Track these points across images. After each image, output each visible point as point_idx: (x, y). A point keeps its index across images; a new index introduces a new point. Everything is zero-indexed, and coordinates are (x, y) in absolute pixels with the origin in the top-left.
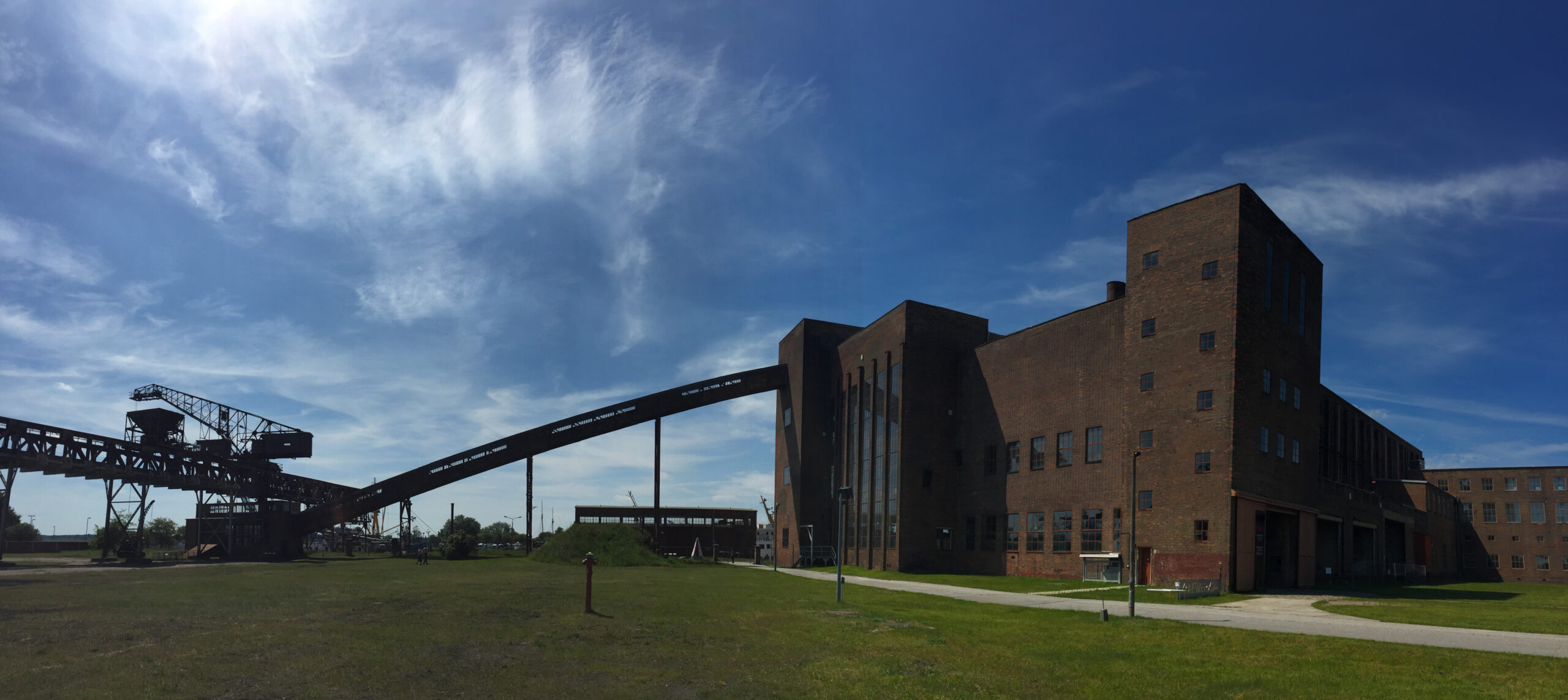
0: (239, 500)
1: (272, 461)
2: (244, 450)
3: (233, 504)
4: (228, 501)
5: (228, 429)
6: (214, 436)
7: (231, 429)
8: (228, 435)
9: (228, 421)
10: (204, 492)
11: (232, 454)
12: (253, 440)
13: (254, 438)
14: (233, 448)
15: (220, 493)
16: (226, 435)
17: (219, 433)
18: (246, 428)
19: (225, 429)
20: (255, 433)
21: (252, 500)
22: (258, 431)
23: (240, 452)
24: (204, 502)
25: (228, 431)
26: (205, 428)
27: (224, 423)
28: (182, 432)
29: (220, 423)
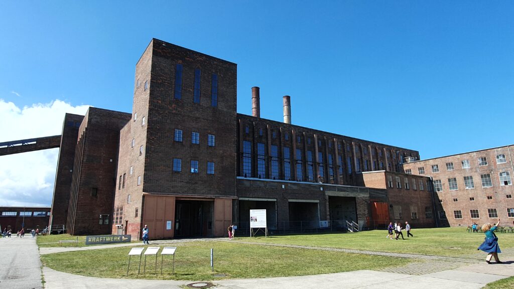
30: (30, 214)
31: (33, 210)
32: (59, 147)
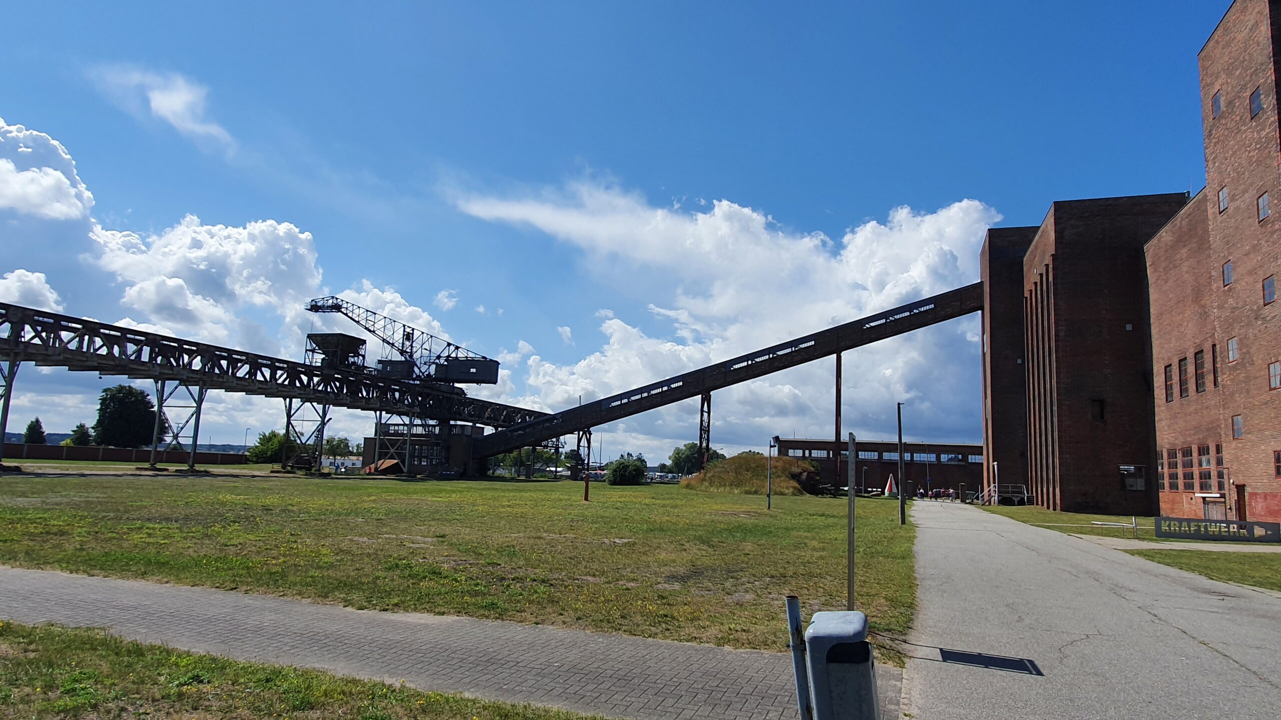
0: (418, 421)
1: (457, 385)
2: (427, 373)
3: (412, 425)
4: (407, 422)
5: (411, 349)
6: (398, 357)
7: (414, 350)
8: (411, 356)
9: (413, 342)
10: (384, 413)
11: (414, 376)
12: (437, 364)
13: (437, 361)
14: (416, 370)
15: (400, 414)
16: (409, 356)
17: (402, 355)
18: (430, 351)
19: (408, 350)
20: (439, 357)
21: (432, 422)
22: (441, 355)
23: (423, 373)
24: (383, 422)
25: (411, 352)
26: (388, 347)
27: (407, 343)
28: (364, 356)
29: (403, 344)
30: (932, 457)
31: (938, 449)
32: (982, 308)
